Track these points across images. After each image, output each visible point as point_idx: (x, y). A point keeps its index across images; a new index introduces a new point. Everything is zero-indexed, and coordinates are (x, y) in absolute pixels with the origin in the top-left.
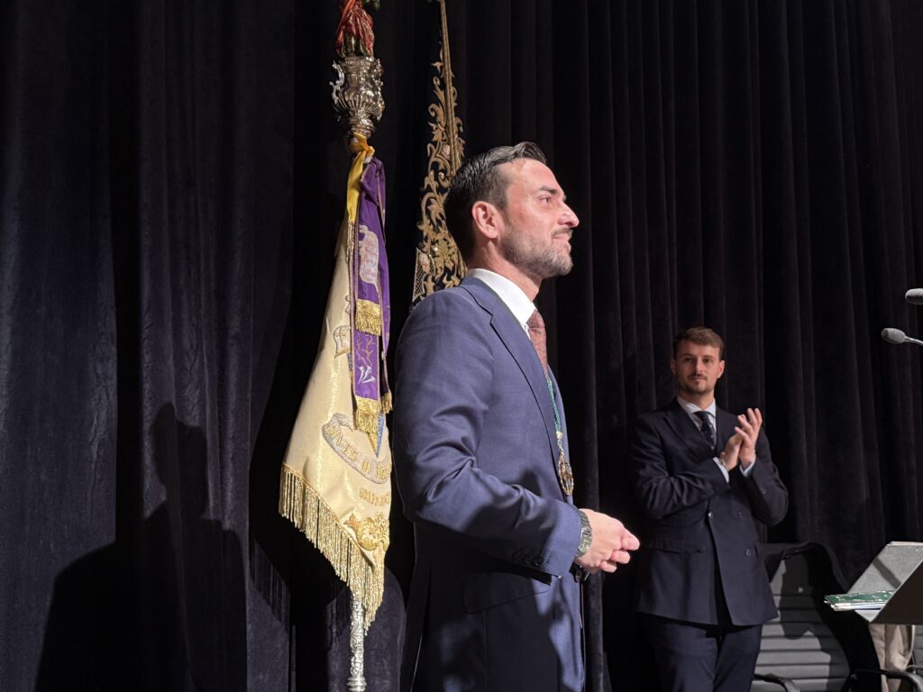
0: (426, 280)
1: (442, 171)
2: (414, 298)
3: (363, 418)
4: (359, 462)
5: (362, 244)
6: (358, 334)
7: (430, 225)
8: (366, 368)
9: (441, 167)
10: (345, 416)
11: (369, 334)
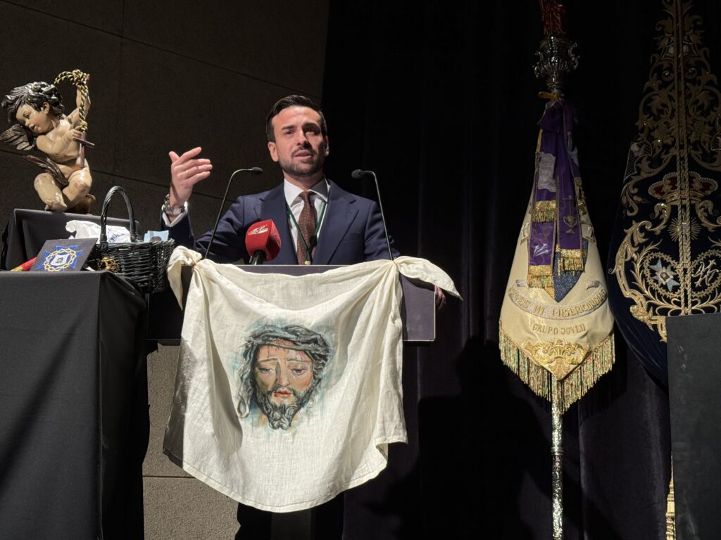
0: (640, 161)
1: (667, 69)
2: (625, 179)
3: (535, 279)
4: (532, 308)
5: (540, 164)
6: (535, 226)
7: (649, 118)
8: (542, 245)
9: (665, 67)
10: (522, 280)
11: (545, 222)
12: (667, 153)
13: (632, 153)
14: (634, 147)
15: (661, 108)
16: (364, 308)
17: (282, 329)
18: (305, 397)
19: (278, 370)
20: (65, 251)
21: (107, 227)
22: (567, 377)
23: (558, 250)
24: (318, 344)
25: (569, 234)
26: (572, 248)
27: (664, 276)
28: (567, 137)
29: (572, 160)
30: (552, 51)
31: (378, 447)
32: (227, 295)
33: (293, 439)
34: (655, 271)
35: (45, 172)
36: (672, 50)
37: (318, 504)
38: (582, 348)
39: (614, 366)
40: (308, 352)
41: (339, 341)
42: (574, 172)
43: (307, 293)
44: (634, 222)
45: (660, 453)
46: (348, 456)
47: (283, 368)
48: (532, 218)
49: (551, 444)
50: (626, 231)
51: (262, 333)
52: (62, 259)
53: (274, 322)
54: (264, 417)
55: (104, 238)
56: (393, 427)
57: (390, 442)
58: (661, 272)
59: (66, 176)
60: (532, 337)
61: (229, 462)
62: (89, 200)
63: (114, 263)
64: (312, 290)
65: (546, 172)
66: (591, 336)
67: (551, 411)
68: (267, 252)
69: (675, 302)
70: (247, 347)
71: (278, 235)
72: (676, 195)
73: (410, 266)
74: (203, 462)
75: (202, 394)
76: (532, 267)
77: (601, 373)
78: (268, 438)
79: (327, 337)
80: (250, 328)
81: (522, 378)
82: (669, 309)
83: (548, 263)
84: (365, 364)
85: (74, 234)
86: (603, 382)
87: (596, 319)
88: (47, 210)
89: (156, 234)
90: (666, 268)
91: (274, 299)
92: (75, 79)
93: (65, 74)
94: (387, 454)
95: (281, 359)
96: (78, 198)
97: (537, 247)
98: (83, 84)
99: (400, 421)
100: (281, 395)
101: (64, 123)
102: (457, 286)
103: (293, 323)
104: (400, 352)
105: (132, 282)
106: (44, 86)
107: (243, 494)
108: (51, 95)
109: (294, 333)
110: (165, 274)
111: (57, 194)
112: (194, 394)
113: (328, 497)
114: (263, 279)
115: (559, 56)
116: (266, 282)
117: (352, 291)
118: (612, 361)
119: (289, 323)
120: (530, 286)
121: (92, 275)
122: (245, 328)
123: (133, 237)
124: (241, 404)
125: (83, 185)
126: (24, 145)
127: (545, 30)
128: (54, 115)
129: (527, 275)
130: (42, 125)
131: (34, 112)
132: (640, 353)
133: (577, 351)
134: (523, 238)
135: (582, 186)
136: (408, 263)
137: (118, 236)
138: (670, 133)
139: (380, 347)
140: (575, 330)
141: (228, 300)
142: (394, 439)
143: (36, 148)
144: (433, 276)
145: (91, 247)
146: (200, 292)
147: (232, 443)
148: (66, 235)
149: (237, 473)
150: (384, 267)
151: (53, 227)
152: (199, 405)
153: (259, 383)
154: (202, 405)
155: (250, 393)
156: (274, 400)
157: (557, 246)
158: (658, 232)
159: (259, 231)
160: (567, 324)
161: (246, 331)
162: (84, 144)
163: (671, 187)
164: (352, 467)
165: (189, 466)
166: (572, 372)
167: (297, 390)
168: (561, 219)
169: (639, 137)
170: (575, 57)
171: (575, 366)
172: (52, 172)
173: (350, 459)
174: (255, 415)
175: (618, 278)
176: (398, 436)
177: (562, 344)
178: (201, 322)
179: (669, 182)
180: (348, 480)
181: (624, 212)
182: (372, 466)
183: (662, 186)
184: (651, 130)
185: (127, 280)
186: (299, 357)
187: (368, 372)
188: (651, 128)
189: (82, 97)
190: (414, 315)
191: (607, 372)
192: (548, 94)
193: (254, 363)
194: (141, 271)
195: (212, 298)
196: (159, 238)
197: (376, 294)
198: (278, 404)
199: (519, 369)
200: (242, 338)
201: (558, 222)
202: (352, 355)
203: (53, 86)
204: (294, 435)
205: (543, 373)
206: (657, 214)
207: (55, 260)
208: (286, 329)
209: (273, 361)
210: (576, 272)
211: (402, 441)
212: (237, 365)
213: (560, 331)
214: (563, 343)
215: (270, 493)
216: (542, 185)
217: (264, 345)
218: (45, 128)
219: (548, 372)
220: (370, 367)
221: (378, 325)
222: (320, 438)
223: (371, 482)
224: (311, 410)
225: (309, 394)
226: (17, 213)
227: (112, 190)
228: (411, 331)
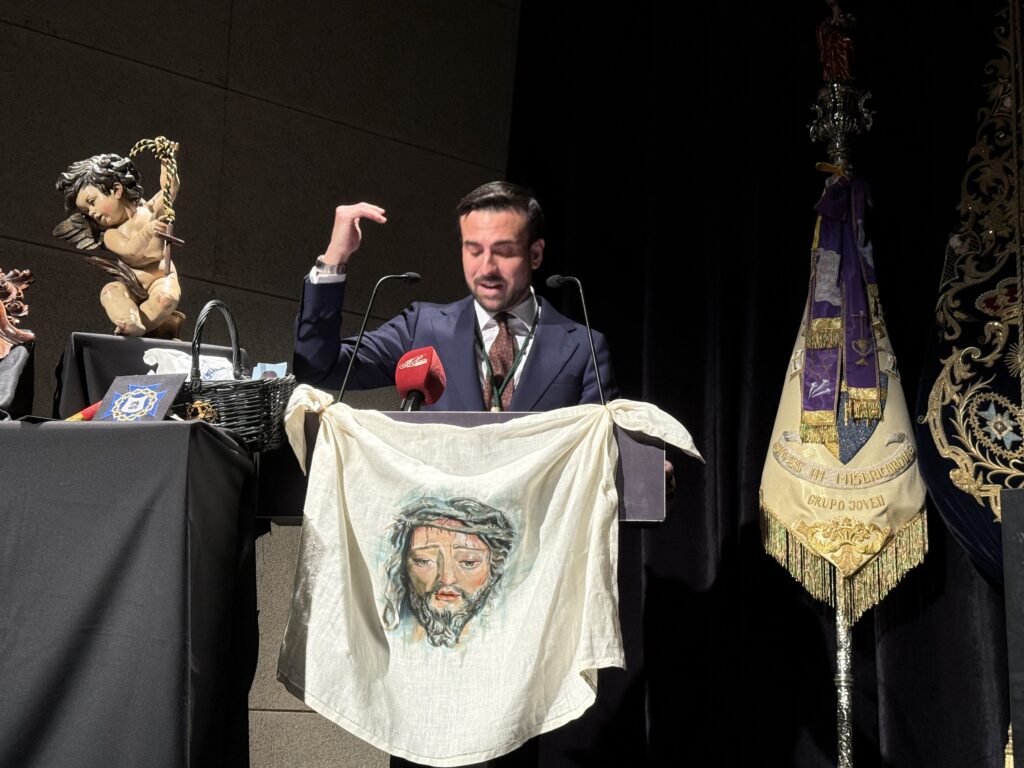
0: (963, 261)
1: (1001, 130)
2: (941, 287)
3: (811, 431)
4: (806, 472)
5: (819, 266)
6: (811, 353)
7: (976, 199)
8: (821, 382)
9: (998, 127)
10: (792, 433)
11: (825, 349)
12: (1002, 249)
13: (952, 250)
14: (955, 241)
15: (993, 184)
16: (564, 473)
17: (446, 503)
18: (479, 600)
19: (441, 563)
20: (142, 391)
21: (201, 357)
22: (858, 572)
23: (844, 389)
24: (497, 525)
25: (859, 366)
26: (865, 387)
27: (999, 427)
28: (858, 227)
29: (864, 259)
30: (835, 103)
31: (583, 674)
32: (368, 453)
33: (462, 661)
34: (986, 420)
35: (116, 280)
36: (1008, 103)
37: (497, 756)
38: (879, 529)
39: (927, 556)
40: (483, 537)
41: (527, 520)
42: (868, 277)
43: (482, 451)
44: (954, 349)
45: (995, 684)
46: (541, 685)
47: (448, 559)
48: (807, 342)
49: (835, 670)
50: (943, 361)
51: (419, 509)
52: (138, 403)
53: (435, 493)
54: (421, 629)
55: (196, 373)
56: (604, 644)
57: (601, 667)
58: (995, 421)
59: (145, 286)
60: (806, 513)
61: (370, 692)
62: (177, 320)
63: (210, 410)
64: (489, 448)
65: (827, 277)
66: (893, 513)
67: (835, 621)
68: (426, 393)
69: (1015, 465)
70: (396, 528)
71: (442, 369)
72: (1016, 310)
73: (629, 413)
74: (333, 693)
75: (332, 596)
76: (806, 413)
77: (907, 567)
78: (426, 659)
79: (510, 515)
80: (400, 502)
81: (792, 574)
82: (1007, 475)
83: (829, 407)
84: (563, 555)
85: (155, 368)
86: (911, 579)
87: (900, 489)
88: (118, 334)
89: (269, 367)
90: (1002, 414)
91: (435, 460)
92: (159, 149)
93: (145, 143)
94: (596, 685)
95: (444, 546)
96: (161, 317)
97: (813, 385)
98: (170, 157)
99: (615, 637)
100: (445, 598)
101: (143, 212)
102: (698, 442)
103: (461, 495)
104: (614, 537)
105: (235, 437)
106: (114, 160)
107: (391, 740)
108: (125, 172)
109: (463, 508)
110: (282, 425)
111: (132, 311)
112: (321, 595)
113: (513, 745)
114: (420, 432)
115: (845, 111)
116: (424, 436)
117: (545, 449)
118: (924, 550)
119: (455, 495)
120: (804, 440)
121: (179, 426)
122: (394, 502)
123: (237, 372)
124: (388, 610)
125: (168, 299)
126: (86, 243)
127: (826, 74)
128: (129, 200)
129: (799, 424)
130: (111, 214)
131: (101, 196)
132: (964, 539)
133: (873, 534)
134: (794, 371)
135: (879, 296)
136: (626, 409)
137: (217, 370)
138: (1007, 221)
139: (587, 529)
140: (870, 504)
141: (370, 461)
142: (606, 662)
143: (103, 246)
144: (662, 428)
145: (179, 386)
146: (331, 450)
147: (375, 666)
148: (144, 369)
149: (381, 709)
150: (593, 415)
151: (126, 359)
152: (327, 611)
153: (414, 581)
154: (333, 611)
155: (401, 595)
156: (434, 604)
157: (844, 383)
158: (990, 364)
159: (414, 363)
160: (857, 496)
161: (395, 506)
162: (170, 241)
163: (1008, 298)
164: (546, 702)
165: (313, 699)
166: (865, 565)
167: (468, 590)
168: (849, 345)
169: (962, 226)
170: (869, 113)
171: (870, 556)
172: (125, 281)
173: (543, 691)
174: (407, 627)
175: (932, 429)
176: (614, 658)
177: (850, 525)
178: (331, 492)
179: (1005, 291)
180: (540, 720)
181: (939, 335)
182: (574, 701)
183: (996, 297)
184: (979, 217)
185: (227, 433)
186: (470, 544)
187: (568, 565)
188: (979, 213)
189: (168, 175)
190: (635, 485)
191: (916, 564)
192: (829, 165)
193: (407, 552)
194: (248, 420)
195: (347, 458)
196: (273, 374)
197: (581, 452)
198: (440, 611)
199: (788, 561)
200: (389, 515)
201: (844, 347)
202: (546, 540)
203: (127, 160)
204: (463, 655)
205: (823, 566)
206: (989, 337)
207: (128, 404)
208: (452, 503)
209: (432, 549)
210: (871, 420)
211: (617, 665)
212: (382, 555)
213: (847, 505)
214: (852, 523)
215: (429, 739)
216: (821, 295)
217: (421, 525)
218: (117, 218)
219: (830, 564)
220: (572, 558)
221: (584, 497)
222: (500, 660)
223: (572, 724)
224: (487, 619)
225: (484, 596)
226: (78, 340)
227: (208, 306)
228: (630, 506)
